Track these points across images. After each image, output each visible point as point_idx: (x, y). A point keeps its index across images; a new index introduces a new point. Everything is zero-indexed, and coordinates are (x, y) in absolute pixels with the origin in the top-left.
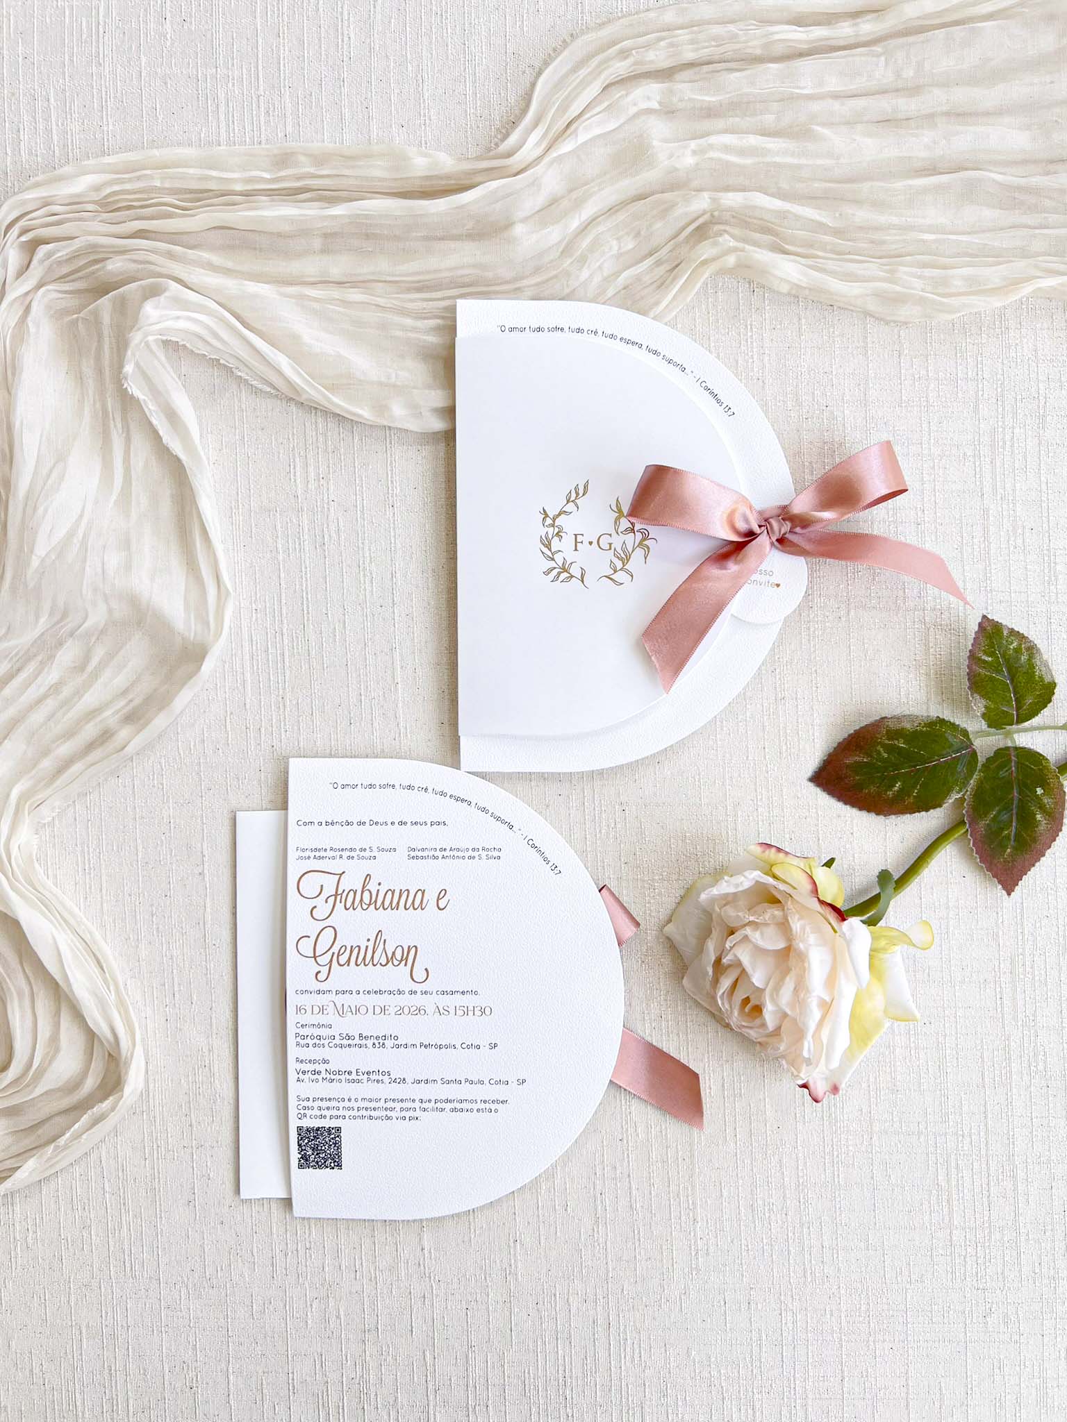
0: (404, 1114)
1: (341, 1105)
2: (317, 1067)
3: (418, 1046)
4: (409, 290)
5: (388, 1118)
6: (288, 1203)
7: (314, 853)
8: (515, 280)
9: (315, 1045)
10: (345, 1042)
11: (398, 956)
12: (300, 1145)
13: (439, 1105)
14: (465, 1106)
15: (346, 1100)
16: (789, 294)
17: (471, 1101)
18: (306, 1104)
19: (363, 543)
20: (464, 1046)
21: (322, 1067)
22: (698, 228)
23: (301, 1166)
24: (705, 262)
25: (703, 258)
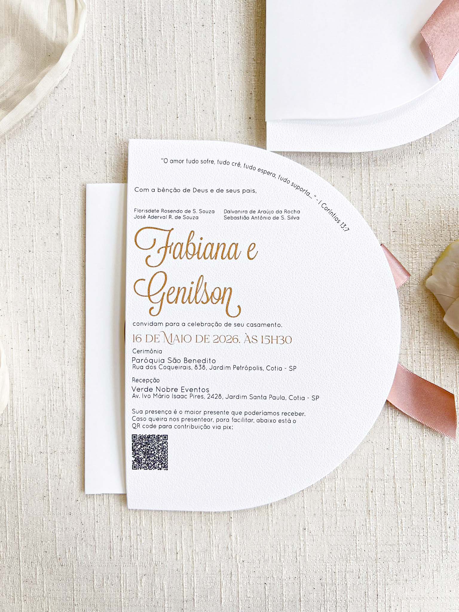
0: (219, 424)
1: (168, 416)
2: (150, 385)
3: (232, 367)
5: (207, 427)
6: (123, 498)
7: (148, 214)
9: (148, 367)
10: (173, 365)
11: (217, 295)
12: (134, 450)
13: (248, 417)
14: (269, 417)
15: (173, 412)
17: (274, 414)
18: (139, 415)
20: (269, 368)
21: (153, 386)
23: (134, 468)
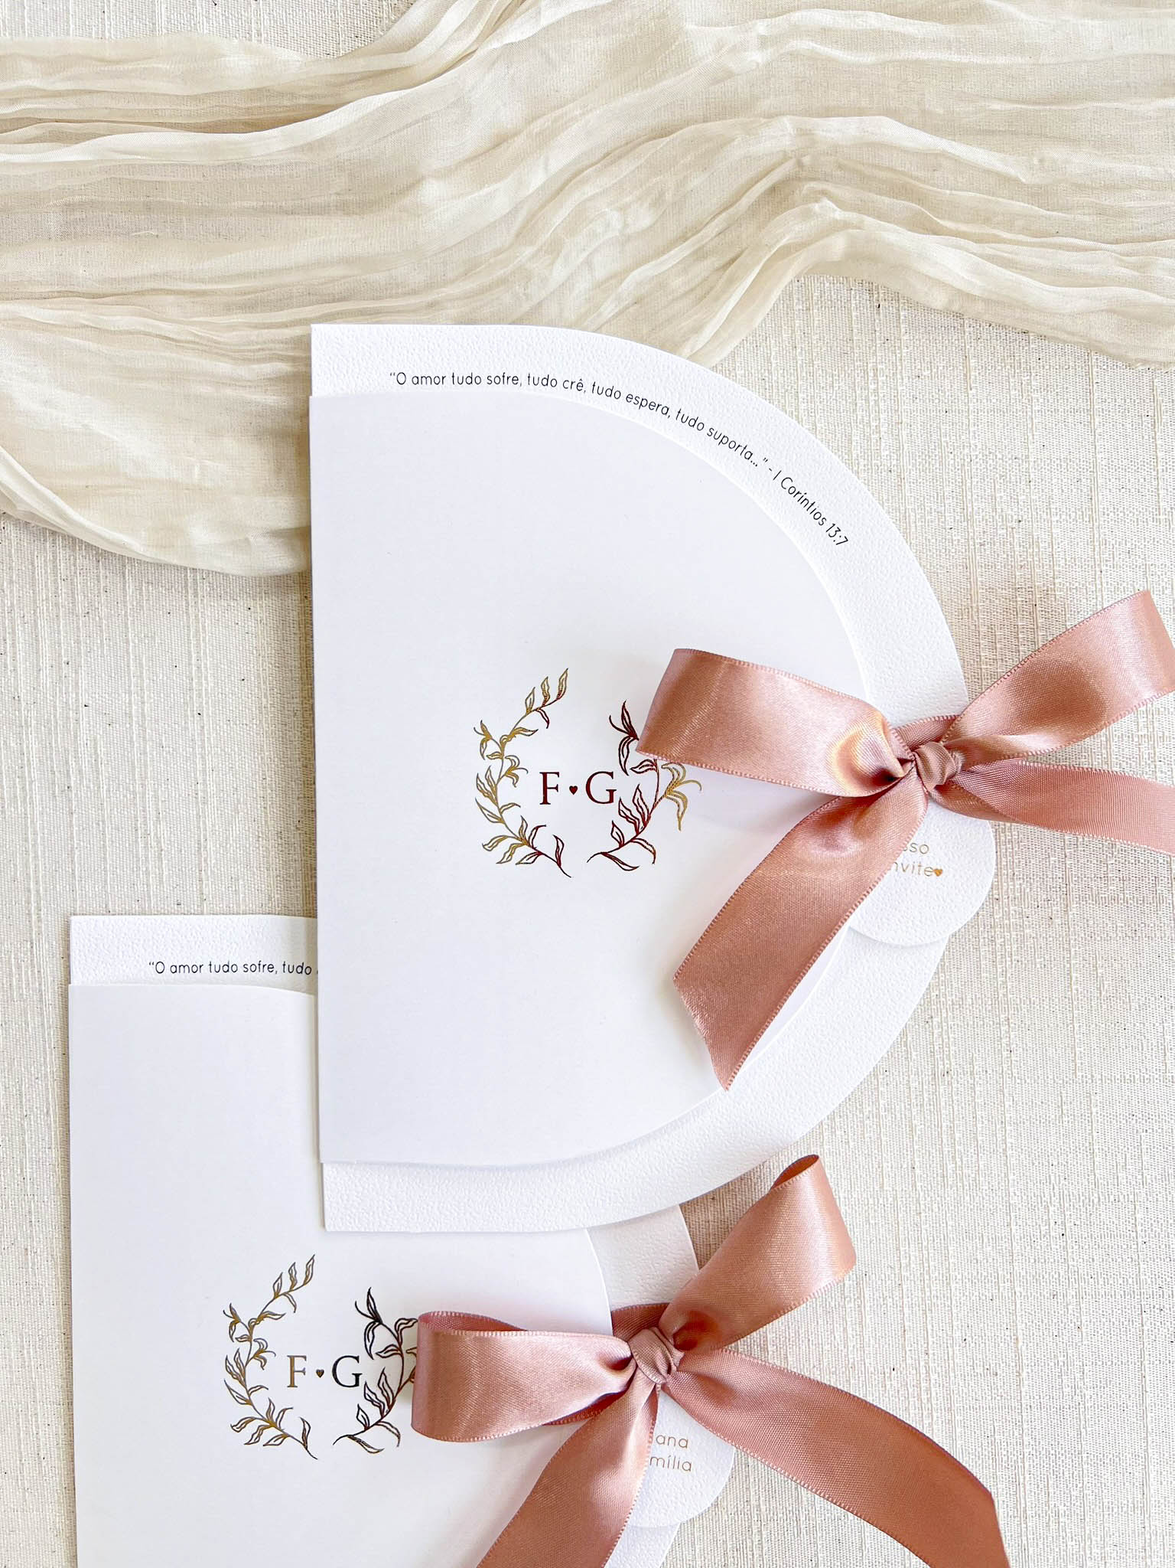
4: (228, 308)
8: (430, 286)
16: (946, 312)
19: (143, 785)
22: (773, 190)
24: (786, 252)
25: (784, 242)
